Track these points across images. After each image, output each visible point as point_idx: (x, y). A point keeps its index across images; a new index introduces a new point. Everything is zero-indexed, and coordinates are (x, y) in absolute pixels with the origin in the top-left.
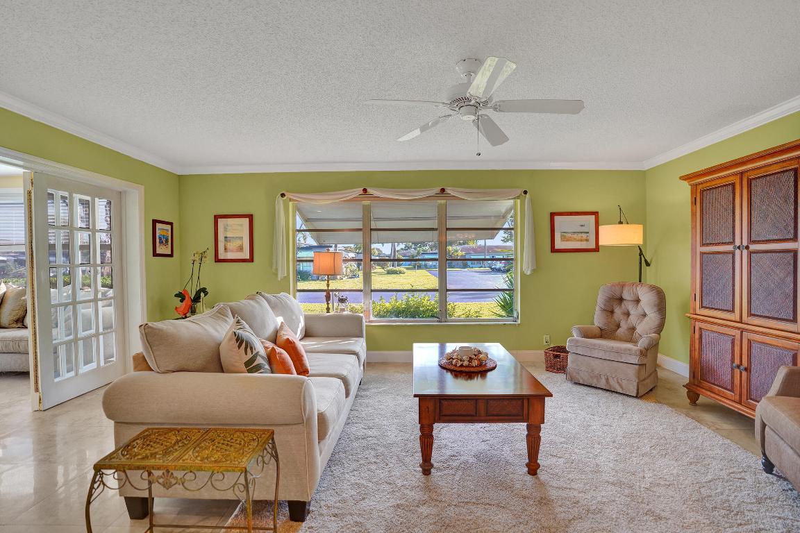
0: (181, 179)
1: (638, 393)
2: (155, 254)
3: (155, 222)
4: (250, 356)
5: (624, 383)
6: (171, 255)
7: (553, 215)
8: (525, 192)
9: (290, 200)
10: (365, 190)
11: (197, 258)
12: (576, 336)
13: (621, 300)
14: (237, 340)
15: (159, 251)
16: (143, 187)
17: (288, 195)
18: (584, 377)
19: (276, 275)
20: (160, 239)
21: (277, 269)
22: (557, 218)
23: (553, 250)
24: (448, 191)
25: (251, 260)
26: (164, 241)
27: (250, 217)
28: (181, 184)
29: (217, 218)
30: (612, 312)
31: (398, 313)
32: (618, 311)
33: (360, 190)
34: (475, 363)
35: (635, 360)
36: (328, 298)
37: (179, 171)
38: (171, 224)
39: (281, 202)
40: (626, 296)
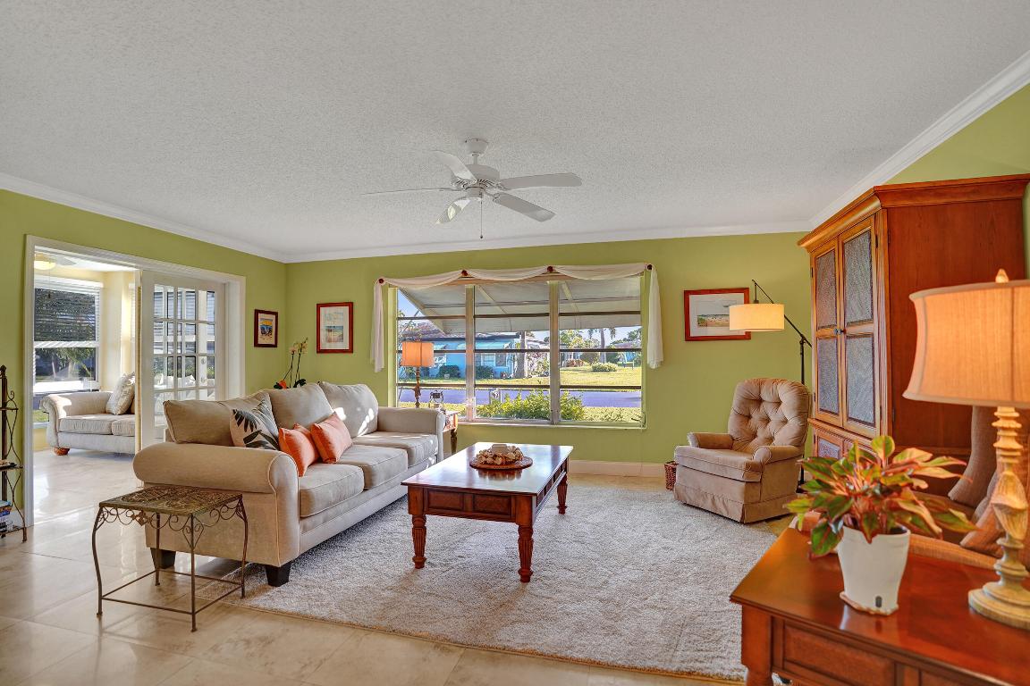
0: (288, 267)
1: (743, 517)
2: (256, 344)
3: (257, 312)
4: (249, 432)
5: (730, 505)
6: (275, 346)
7: (687, 293)
8: (650, 267)
9: (390, 286)
10: (465, 273)
11: (297, 348)
12: (691, 445)
13: (759, 401)
14: (236, 418)
15: (261, 341)
16: (244, 278)
17: (387, 281)
18: (691, 497)
19: (373, 366)
20: (263, 329)
21: (374, 361)
22: (692, 297)
23: (688, 338)
24: (557, 269)
25: (351, 350)
26: (267, 331)
27: (350, 305)
28: (288, 273)
29: (319, 306)
30: (749, 417)
31: (520, 413)
32: (756, 416)
33: (459, 273)
34: (499, 461)
35: (739, 475)
36: (418, 392)
37: (286, 260)
38: (276, 314)
39: (380, 289)
40: (765, 396)
